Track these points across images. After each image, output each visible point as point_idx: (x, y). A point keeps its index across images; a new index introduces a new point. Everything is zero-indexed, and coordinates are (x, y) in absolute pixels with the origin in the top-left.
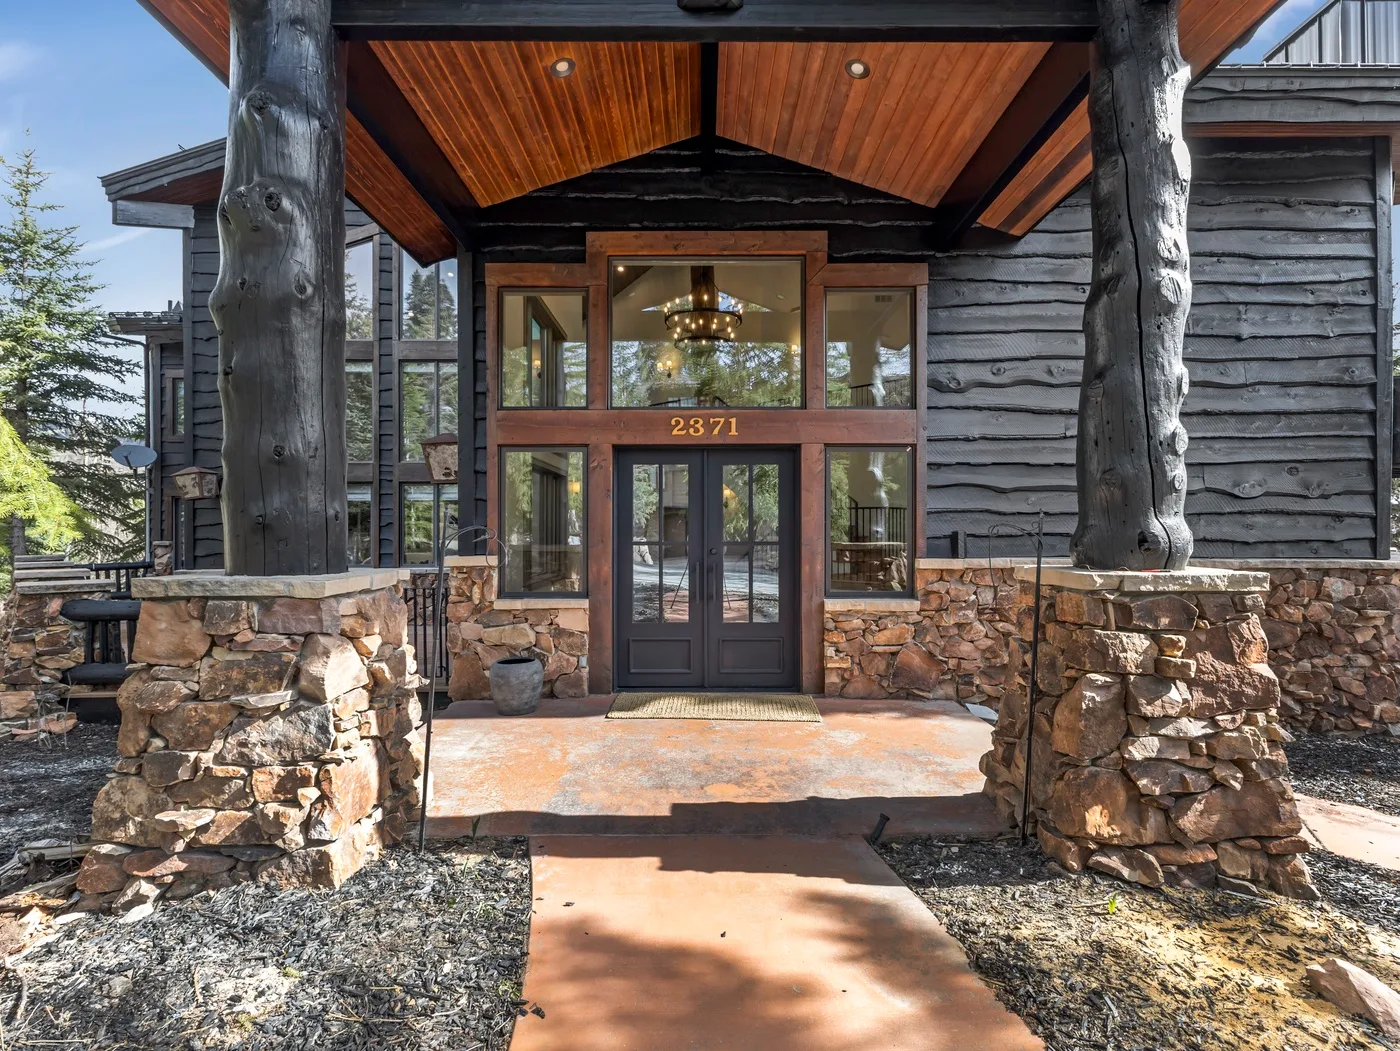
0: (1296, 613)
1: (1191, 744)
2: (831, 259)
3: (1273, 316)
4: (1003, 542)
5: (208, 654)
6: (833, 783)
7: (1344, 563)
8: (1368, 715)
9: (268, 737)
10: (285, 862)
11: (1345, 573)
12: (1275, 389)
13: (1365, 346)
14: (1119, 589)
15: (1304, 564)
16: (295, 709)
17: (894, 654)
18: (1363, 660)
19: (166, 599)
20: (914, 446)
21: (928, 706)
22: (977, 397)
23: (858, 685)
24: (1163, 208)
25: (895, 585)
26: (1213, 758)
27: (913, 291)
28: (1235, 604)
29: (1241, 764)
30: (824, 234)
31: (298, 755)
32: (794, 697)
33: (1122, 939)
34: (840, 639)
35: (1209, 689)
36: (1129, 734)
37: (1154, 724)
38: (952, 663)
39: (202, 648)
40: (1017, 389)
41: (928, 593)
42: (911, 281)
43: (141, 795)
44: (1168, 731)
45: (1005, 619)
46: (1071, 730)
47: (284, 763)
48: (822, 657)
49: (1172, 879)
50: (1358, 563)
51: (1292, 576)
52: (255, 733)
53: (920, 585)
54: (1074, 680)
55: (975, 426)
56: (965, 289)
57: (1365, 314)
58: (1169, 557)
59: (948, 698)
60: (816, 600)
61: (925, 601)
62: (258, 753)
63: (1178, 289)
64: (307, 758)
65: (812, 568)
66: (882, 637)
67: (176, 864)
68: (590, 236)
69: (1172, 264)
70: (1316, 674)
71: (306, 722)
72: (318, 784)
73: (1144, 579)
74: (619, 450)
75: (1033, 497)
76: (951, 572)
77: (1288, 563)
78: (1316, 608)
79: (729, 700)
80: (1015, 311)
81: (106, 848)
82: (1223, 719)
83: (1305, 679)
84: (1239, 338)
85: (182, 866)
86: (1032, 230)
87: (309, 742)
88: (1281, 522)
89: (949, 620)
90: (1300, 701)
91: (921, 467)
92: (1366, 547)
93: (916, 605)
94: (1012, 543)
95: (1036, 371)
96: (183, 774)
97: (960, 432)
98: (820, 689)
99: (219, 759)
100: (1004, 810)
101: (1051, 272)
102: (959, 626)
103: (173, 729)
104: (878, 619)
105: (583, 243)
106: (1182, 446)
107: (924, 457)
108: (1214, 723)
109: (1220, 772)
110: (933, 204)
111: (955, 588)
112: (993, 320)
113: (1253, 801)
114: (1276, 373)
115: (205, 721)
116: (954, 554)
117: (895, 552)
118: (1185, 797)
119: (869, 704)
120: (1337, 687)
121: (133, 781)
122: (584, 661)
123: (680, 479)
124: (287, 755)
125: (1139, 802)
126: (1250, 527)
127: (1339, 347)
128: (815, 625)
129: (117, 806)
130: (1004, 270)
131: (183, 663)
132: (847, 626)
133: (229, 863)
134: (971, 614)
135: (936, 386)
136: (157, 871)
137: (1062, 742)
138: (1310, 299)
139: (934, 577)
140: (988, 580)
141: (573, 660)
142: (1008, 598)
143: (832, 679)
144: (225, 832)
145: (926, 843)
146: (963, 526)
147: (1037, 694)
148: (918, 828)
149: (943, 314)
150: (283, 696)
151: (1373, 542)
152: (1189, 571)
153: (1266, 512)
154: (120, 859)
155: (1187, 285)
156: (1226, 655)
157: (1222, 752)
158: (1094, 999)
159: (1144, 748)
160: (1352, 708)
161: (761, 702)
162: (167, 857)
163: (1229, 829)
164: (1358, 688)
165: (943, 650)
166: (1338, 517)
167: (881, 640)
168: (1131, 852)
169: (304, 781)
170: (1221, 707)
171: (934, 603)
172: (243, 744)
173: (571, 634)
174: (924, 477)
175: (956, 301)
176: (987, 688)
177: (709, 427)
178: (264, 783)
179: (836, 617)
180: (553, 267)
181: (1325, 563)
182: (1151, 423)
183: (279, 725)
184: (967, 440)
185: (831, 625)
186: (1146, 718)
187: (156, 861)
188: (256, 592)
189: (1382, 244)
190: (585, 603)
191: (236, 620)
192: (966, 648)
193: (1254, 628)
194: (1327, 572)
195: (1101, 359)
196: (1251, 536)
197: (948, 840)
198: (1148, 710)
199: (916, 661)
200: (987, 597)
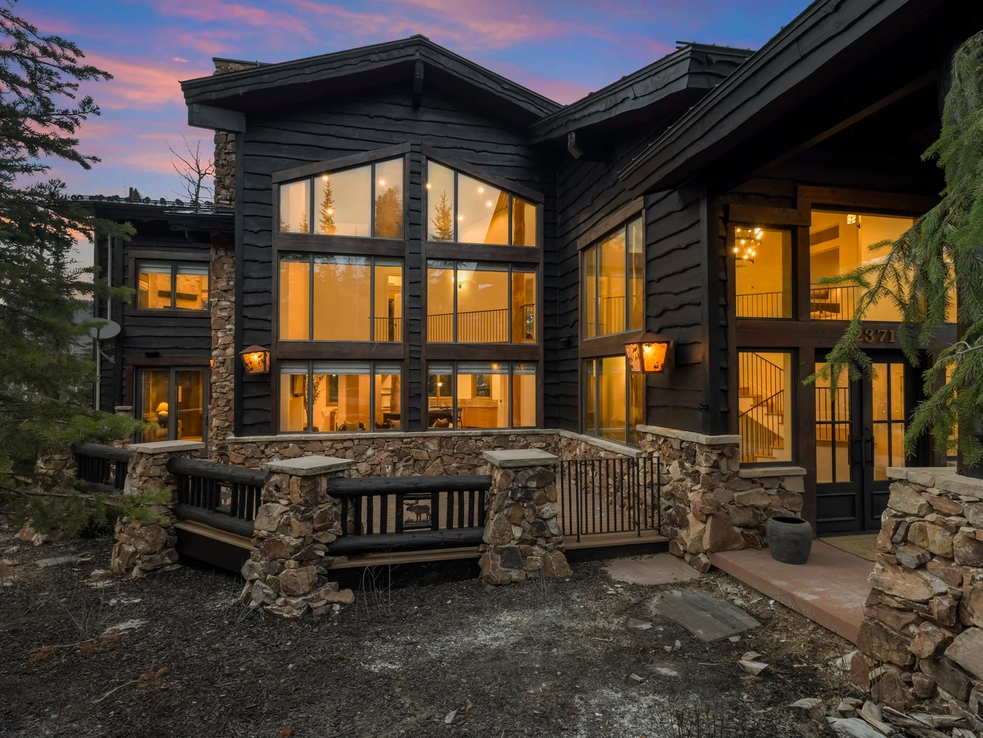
68: (801, 189)
173: (793, 495)
177: (878, 336)
180: (776, 210)
190: (804, 471)
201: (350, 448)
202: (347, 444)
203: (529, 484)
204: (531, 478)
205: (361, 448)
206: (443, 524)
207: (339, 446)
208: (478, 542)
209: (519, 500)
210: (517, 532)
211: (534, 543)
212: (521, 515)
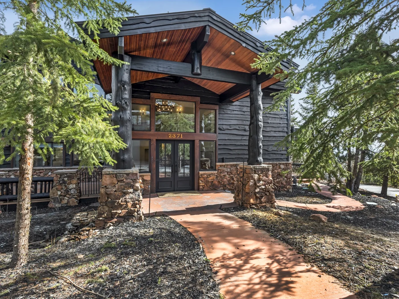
0: (276, 171)
1: (263, 189)
2: (201, 103)
3: (273, 119)
4: (231, 159)
5: (117, 183)
6: (209, 203)
7: (283, 162)
8: (286, 188)
9: (130, 197)
10: (134, 218)
11: (283, 164)
12: (274, 132)
13: (286, 125)
14: (254, 168)
15: (278, 163)
16: (134, 192)
17: (212, 182)
18: (286, 179)
19: (109, 174)
20: (216, 141)
21: (219, 191)
22: (226, 132)
23: (206, 188)
24: (259, 113)
25: (207, 168)
26: (265, 191)
27: (216, 110)
28: (268, 170)
29: (268, 191)
30: (199, 98)
31: (135, 200)
32: (194, 191)
33: (256, 214)
34: (202, 179)
35: (265, 181)
36: (256, 188)
37: (258, 187)
38: (223, 183)
39: (116, 182)
40: (234, 130)
41: (218, 170)
42: (215, 108)
43: (107, 209)
44: (260, 188)
45: (232, 174)
46: (248, 188)
47: (132, 201)
48: (199, 183)
49: (261, 208)
50: (285, 162)
51: (276, 165)
52: (127, 197)
53: (217, 168)
54: (248, 182)
55: (226, 137)
56: (225, 110)
57: (286, 120)
58: (260, 163)
59: (222, 190)
60: (198, 171)
61: (218, 171)
62: (128, 200)
63: (261, 125)
64: (136, 200)
65: (197, 165)
66: (210, 178)
67: (115, 220)
68: (151, 94)
69: (260, 122)
70: (279, 182)
71: (136, 194)
72: (139, 205)
73: (257, 166)
74: (157, 140)
75: (236, 151)
76: (222, 165)
77: (275, 162)
78: (279, 170)
79: (181, 193)
80: (234, 116)
81: (101, 218)
82: (267, 185)
83: (278, 182)
84: (268, 123)
85: (116, 220)
86: (237, 101)
87: (137, 198)
88: (274, 155)
89: (222, 175)
90: (277, 186)
91: (217, 145)
92: (286, 159)
93: (217, 172)
94: (233, 160)
95: (237, 127)
96: (116, 204)
97: (224, 138)
98: (198, 190)
99: (122, 201)
100: (238, 203)
101: (239, 109)
102: (224, 176)
103: (113, 197)
104: (210, 175)
105: (150, 95)
106: (262, 148)
107: (218, 143)
108: (265, 186)
109: (266, 193)
110: (220, 94)
111: (223, 168)
112: (230, 117)
113: (270, 196)
114: (274, 129)
115: (118, 195)
116: (223, 162)
117: (207, 161)
118: (262, 197)
119: (208, 192)
120: (282, 184)
121: (105, 207)
122: (149, 186)
123: (169, 147)
124: (133, 200)
125: (257, 198)
126: (270, 156)
127: (282, 125)
128: (197, 177)
129: (102, 211)
130: (231, 108)
131: (113, 185)
132: (204, 177)
133: (124, 219)
134: (226, 173)
135: (220, 129)
136: (112, 221)
137: (247, 191)
138: (278, 117)
139: (219, 166)
140: (229, 167)
141: (147, 186)
142: (232, 170)
143: (201, 187)
144: (124, 214)
145: (228, 208)
146: (225, 157)
147: (243, 184)
148: (226, 207)
149: (221, 115)
150: (131, 190)
151: (287, 159)
152: (263, 165)
153: (272, 154)
154: (104, 220)
155: (262, 124)
156: (267, 177)
157: (266, 190)
158: (254, 218)
159: (257, 190)
160: (284, 187)
161: (187, 193)
162: (114, 218)
163: (267, 201)
164: (285, 183)
165: (221, 180)
166: (282, 154)
167: (210, 179)
168: (255, 205)
169: (137, 204)
170: (266, 184)
171: (220, 171)
172: (125, 199)
173: (147, 181)
174: (218, 147)
175: (223, 113)
176: (229, 187)
177: (177, 136)
178: (130, 205)
179: (202, 175)
180: (143, 100)
181: (280, 162)
182: (258, 144)
183: (131, 195)
184: (225, 140)
185: (201, 176)
186: (258, 186)
187: (111, 220)
188: (126, 172)
189: (288, 108)
190: (150, 174)
191: (123, 177)
192: (225, 180)
193: (270, 173)
194: (281, 164)
195: (251, 134)
196: (270, 158)
197: (231, 208)
198: (258, 185)
199: (216, 183)
200: (229, 170)
201: (42, 172)
202: (40, 171)
203: (64, 179)
204: (65, 177)
205: (46, 172)
206: (38, 192)
207: (38, 172)
208: (49, 197)
209: (61, 183)
210: (59, 193)
211: (65, 196)
212: (61, 188)
